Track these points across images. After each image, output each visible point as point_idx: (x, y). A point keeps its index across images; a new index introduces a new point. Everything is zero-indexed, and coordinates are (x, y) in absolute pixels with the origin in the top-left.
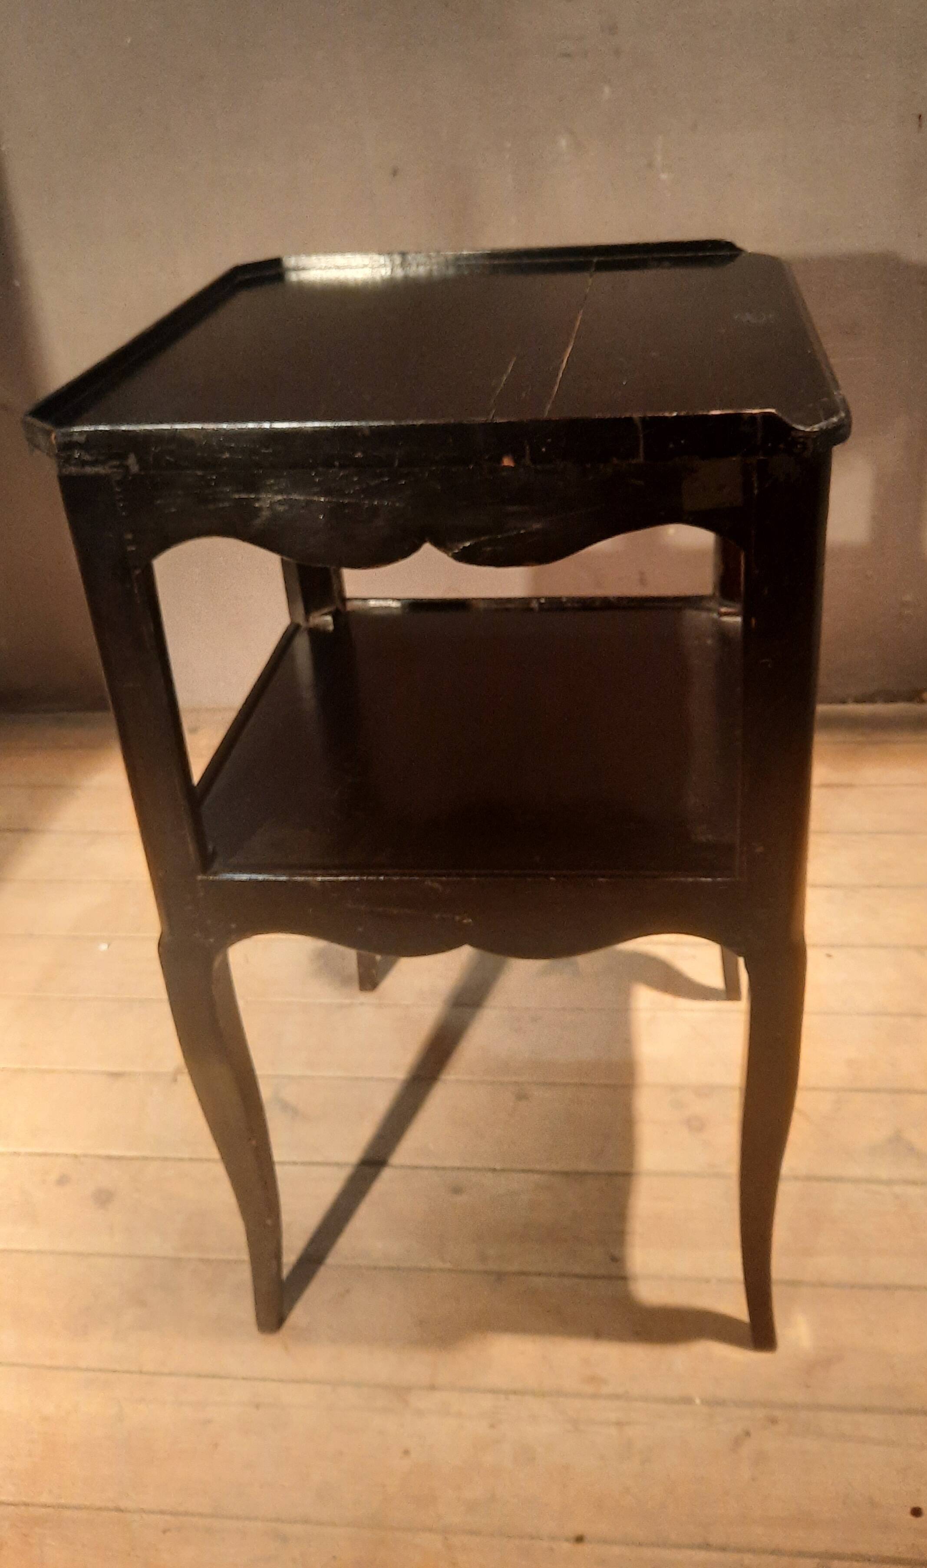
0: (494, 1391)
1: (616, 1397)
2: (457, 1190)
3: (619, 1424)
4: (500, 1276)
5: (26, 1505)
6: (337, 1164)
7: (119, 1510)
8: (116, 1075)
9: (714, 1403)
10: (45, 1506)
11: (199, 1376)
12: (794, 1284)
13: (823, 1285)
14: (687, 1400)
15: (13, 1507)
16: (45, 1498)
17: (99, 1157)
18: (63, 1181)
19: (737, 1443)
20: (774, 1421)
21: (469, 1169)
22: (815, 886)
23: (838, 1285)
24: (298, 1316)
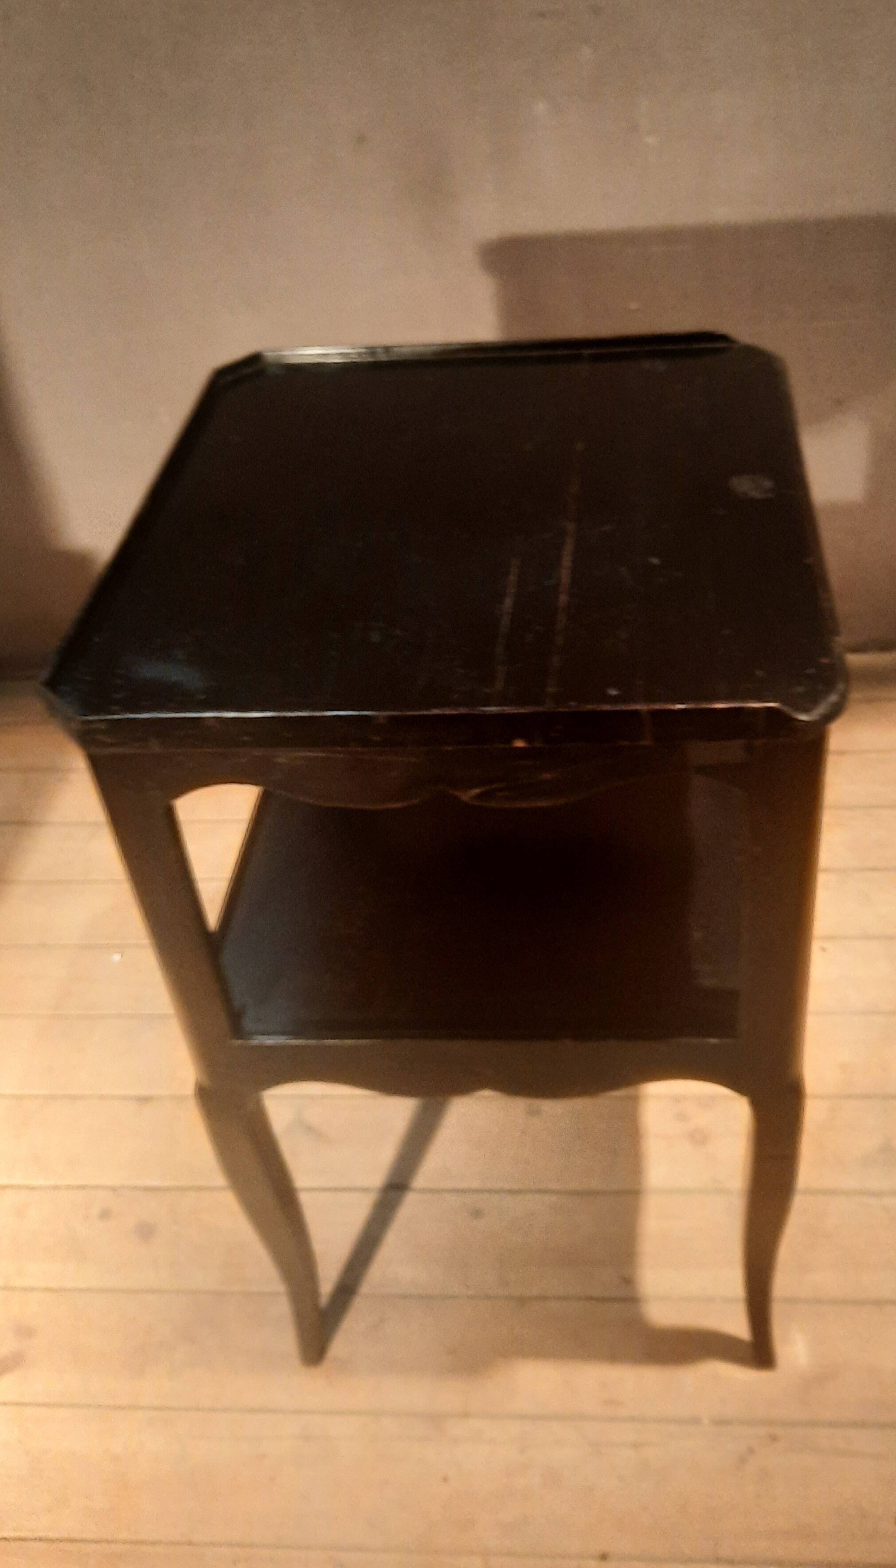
0: (523, 1417)
1: (632, 1419)
2: (477, 1214)
3: (636, 1446)
4: (522, 1301)
5: (108, 1542)
6: (365, 1190)
7: (190, 1543)
8: (144, 1100)
9: (721, 1422)
10: (125, 1542)
11: (252, 1411)
12: (793, 1301)
13: (819, 1301)
14: (696, 1421)
15: (95, 1545)
16: (123, 1535)
17: (136, 1188)
18: (105, 1214)
19: (742, 1461)
20: (774, 1438)
21: (489, 1191)
22: (826, 870)
23: (834, 1302)
24: (339, 1346)
